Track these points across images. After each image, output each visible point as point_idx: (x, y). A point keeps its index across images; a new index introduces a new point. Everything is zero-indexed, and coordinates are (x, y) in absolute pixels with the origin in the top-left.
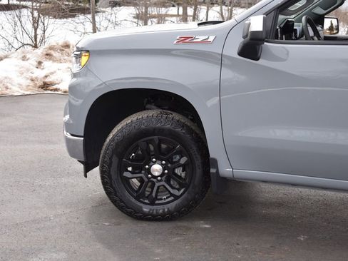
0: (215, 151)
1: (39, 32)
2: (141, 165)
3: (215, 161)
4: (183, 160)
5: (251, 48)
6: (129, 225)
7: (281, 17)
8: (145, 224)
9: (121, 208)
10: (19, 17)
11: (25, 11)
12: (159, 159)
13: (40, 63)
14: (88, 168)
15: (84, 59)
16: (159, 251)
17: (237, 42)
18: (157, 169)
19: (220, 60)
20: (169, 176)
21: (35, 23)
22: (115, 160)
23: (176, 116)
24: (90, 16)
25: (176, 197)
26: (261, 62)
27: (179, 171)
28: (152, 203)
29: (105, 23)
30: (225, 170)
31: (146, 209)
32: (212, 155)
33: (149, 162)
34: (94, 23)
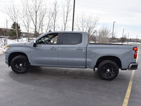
0: (30, 61)
1: (6, 42)
2: (18, 65)
3: (30, 63)
4: (25, 63)
5: (35, 45)
6: (16, 74)
7: (40, 41)
8: (19, 74)
9: (15, 72)
10: (1, 40)
11: (3, 39)
12: (21, 63)
13: (5, 48)
14: (9, 66)
15: (8, 47)
16: (20, 78)
17: (33, 44)
18: (21, 65)
19: (30, 47)
20: (23, 66)
21: (5, 41)
22: (13, 64)
23: (24, 56)
24: (17, 39)
25: (24, 69)
26: (37, 47)
27: (25, 65)
28: (20, 71)
29: (20, 41)
30: (32, 64)
31: (19, 72)
32: (30, 62)
33: (20, 64)
34: (18, 41)
